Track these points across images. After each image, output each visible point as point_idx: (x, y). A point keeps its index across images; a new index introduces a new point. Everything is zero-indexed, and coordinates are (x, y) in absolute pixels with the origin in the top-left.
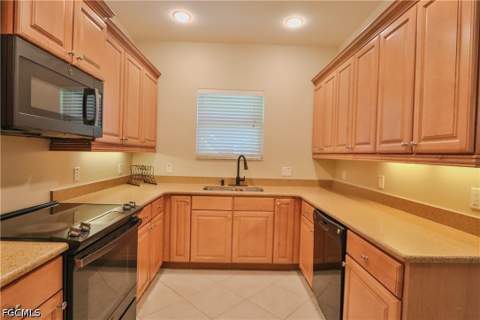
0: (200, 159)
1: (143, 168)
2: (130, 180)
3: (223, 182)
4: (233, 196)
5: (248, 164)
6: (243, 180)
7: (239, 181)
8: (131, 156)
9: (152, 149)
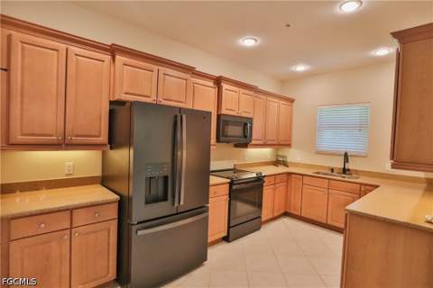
0: (318, 153)
1: (284, 157)
2: (276, 163)
3: (332, 170)
4: (329, 179)
5: (349, 158)
6: (349, 170)
7: (345, 171)
8: (277, 150)
9: (289, 145)
